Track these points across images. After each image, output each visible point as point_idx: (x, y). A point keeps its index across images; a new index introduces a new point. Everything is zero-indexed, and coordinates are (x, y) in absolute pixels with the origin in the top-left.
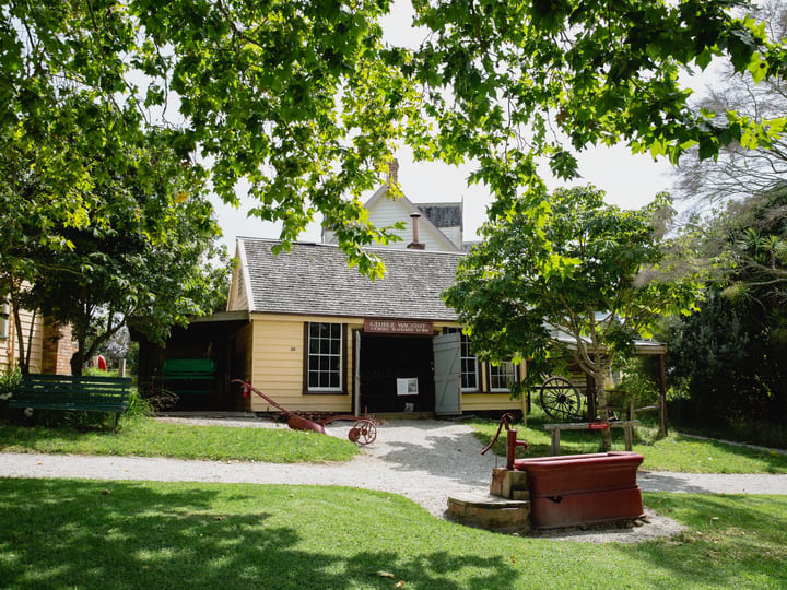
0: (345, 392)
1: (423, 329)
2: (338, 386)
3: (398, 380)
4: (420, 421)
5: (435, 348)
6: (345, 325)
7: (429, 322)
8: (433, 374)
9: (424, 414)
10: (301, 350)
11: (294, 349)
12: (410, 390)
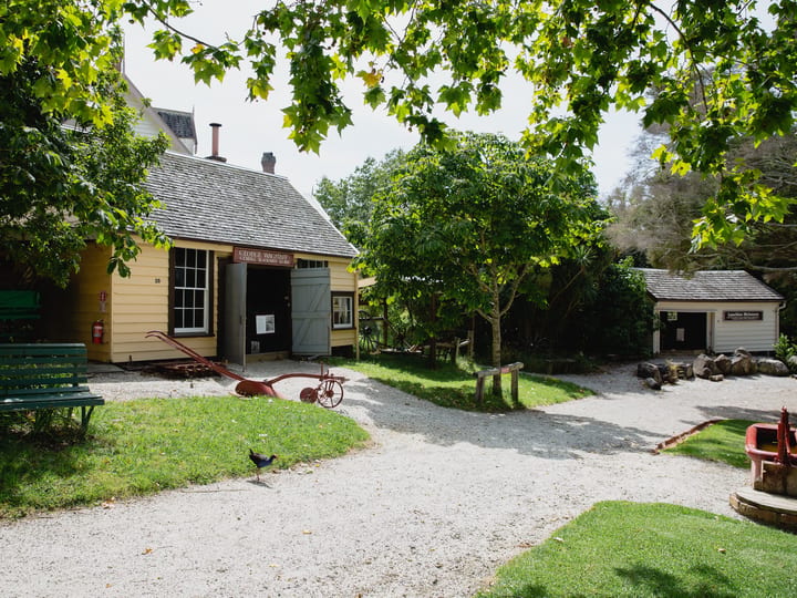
0: (211, 334)
1: (284, 261)
2: (202, 326)
3: (258, 317)
4: (278, 363)
5: (293, 282)
6: (212, 253)
7: (290, 252)
8: (289, 310)
9: (281, 354)
10: (165, 282)
11: (158, 281)
12: (267, 329)
